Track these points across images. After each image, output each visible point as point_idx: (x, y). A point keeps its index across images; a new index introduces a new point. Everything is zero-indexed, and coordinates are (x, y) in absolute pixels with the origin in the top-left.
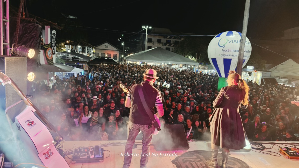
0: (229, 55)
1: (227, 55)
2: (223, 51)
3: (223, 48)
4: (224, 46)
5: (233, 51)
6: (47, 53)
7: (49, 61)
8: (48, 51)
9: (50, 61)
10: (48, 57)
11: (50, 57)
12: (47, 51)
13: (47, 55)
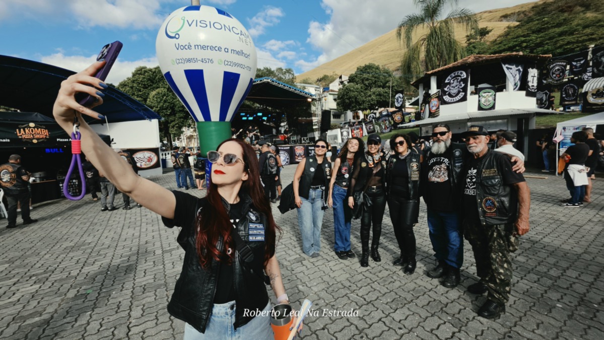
0: (195, 60)
1: (189, 60)
2: (178, 49)
3: (175, 39)
4: (177, 36)
5: (199, 47)
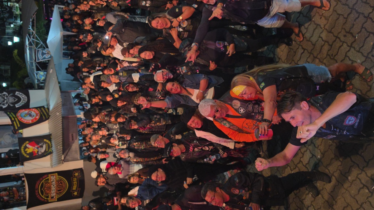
6: (28, 121)
7: (43, 115)
8: (24, 120)
9: (43, 113)
10: (36, 119)
11: (35, 115)
12: (25, 122)
13: (32, 121)
